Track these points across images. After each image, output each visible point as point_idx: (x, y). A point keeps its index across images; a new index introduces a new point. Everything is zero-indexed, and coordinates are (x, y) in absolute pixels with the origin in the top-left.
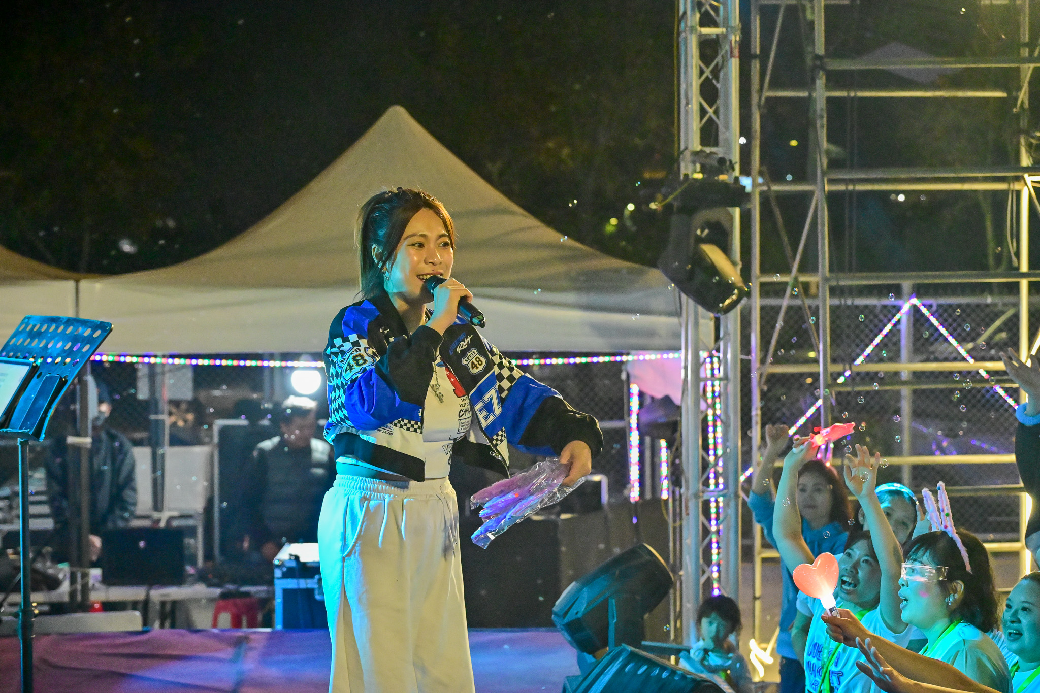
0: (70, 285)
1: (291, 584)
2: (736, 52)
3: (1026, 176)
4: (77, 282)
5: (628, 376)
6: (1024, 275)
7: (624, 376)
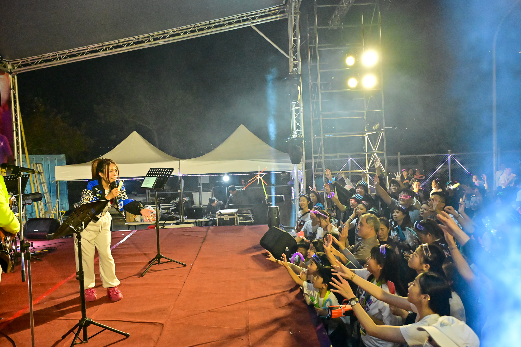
0: (178, 161)
1: (219, 217)
2: (302, 112)
3: (366, 133)
4: (179, 161)
5: (291, 175)
6: (366, 153)
7: (290, 175)
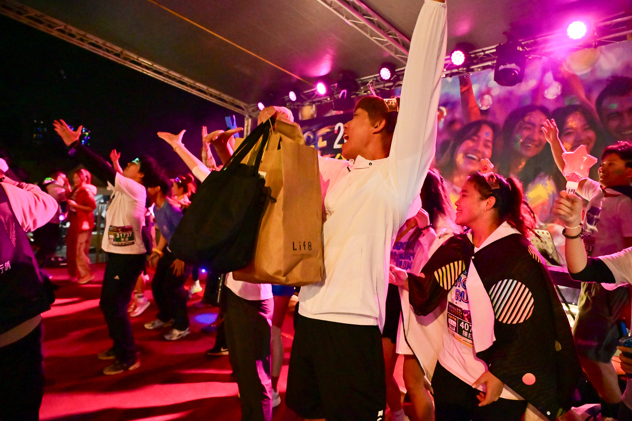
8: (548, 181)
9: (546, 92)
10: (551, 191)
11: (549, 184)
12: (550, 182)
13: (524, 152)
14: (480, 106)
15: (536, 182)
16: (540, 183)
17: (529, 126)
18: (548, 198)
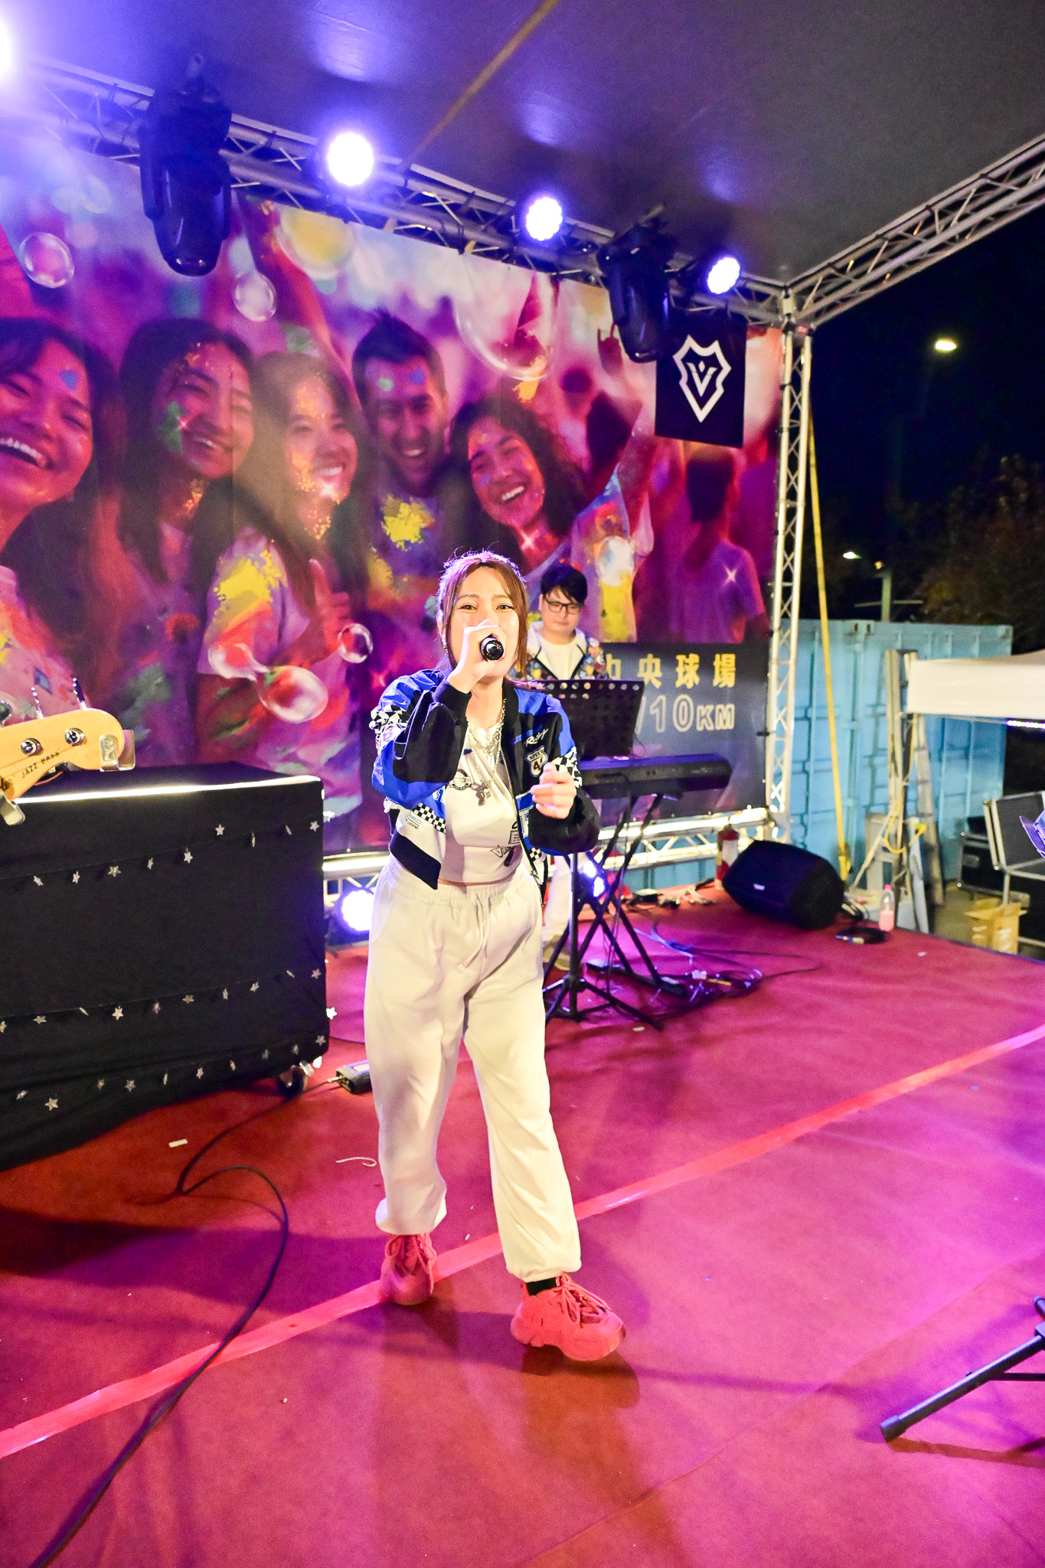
8: (266, 552)
9: (238, 294)
10: (275, 578)
11: (269, 562)
12: (270, 555)
13: (195, 462)
14: (30, 267)
15: (236, 554)
16: (248, 557)
17: (200, 383)
18: (271, 600)
